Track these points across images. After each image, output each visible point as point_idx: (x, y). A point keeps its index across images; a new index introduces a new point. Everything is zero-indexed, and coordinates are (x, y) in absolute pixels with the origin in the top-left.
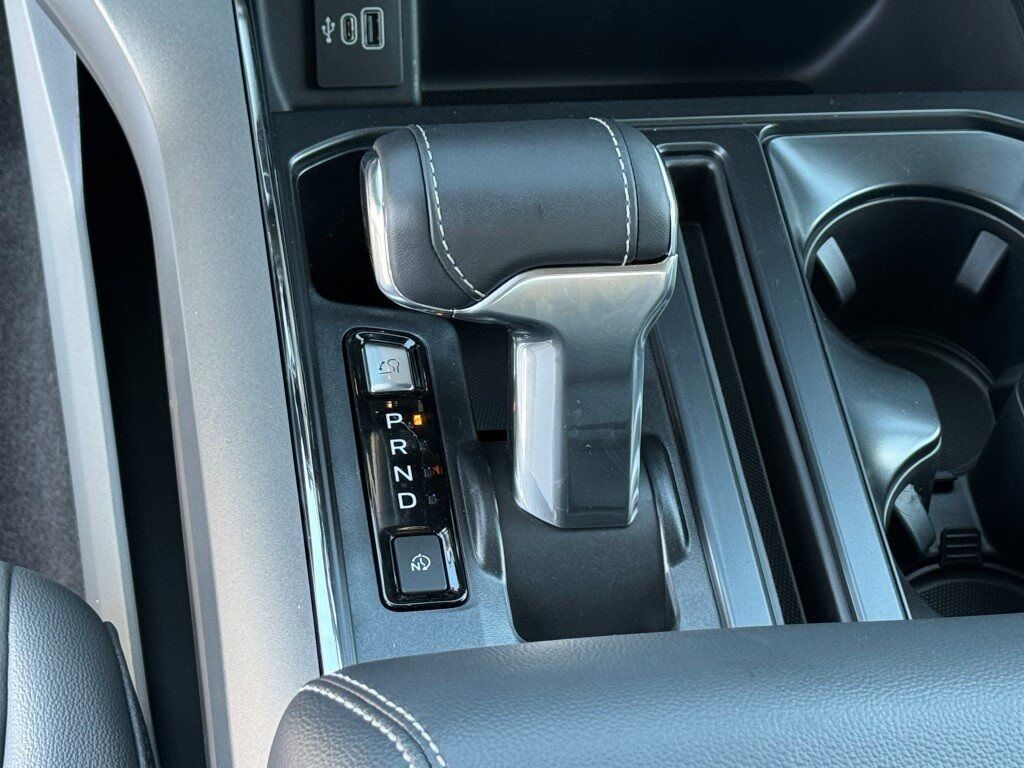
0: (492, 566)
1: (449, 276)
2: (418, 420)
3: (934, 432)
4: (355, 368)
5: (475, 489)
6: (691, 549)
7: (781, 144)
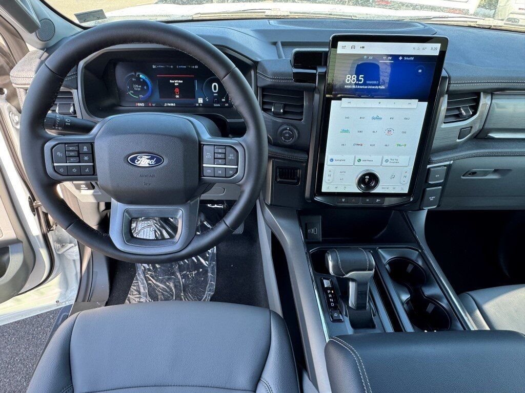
0: (346, 315)
1: (341, 271)
2: (332, 292)
3: (409, 296)
4: (323, 284)
5: (343, 303)
6: (376, 314)
7: (379, 250)
